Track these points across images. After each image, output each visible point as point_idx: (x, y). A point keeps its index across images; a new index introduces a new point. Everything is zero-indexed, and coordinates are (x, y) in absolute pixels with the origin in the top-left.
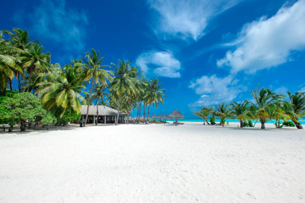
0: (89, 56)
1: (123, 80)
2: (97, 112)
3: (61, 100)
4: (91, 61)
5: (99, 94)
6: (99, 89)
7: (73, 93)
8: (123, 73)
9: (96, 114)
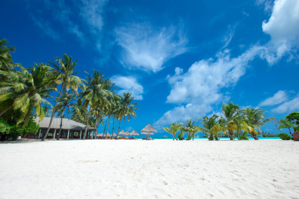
0: (60, 61)
1: (96, 90)
2: (61, 125)
3: (21, 104)
4: (63, 65)
5: (66, 104)
6: (66, 98)
7: (38, 96)
8: (97, 84)
9: (59, 127)
